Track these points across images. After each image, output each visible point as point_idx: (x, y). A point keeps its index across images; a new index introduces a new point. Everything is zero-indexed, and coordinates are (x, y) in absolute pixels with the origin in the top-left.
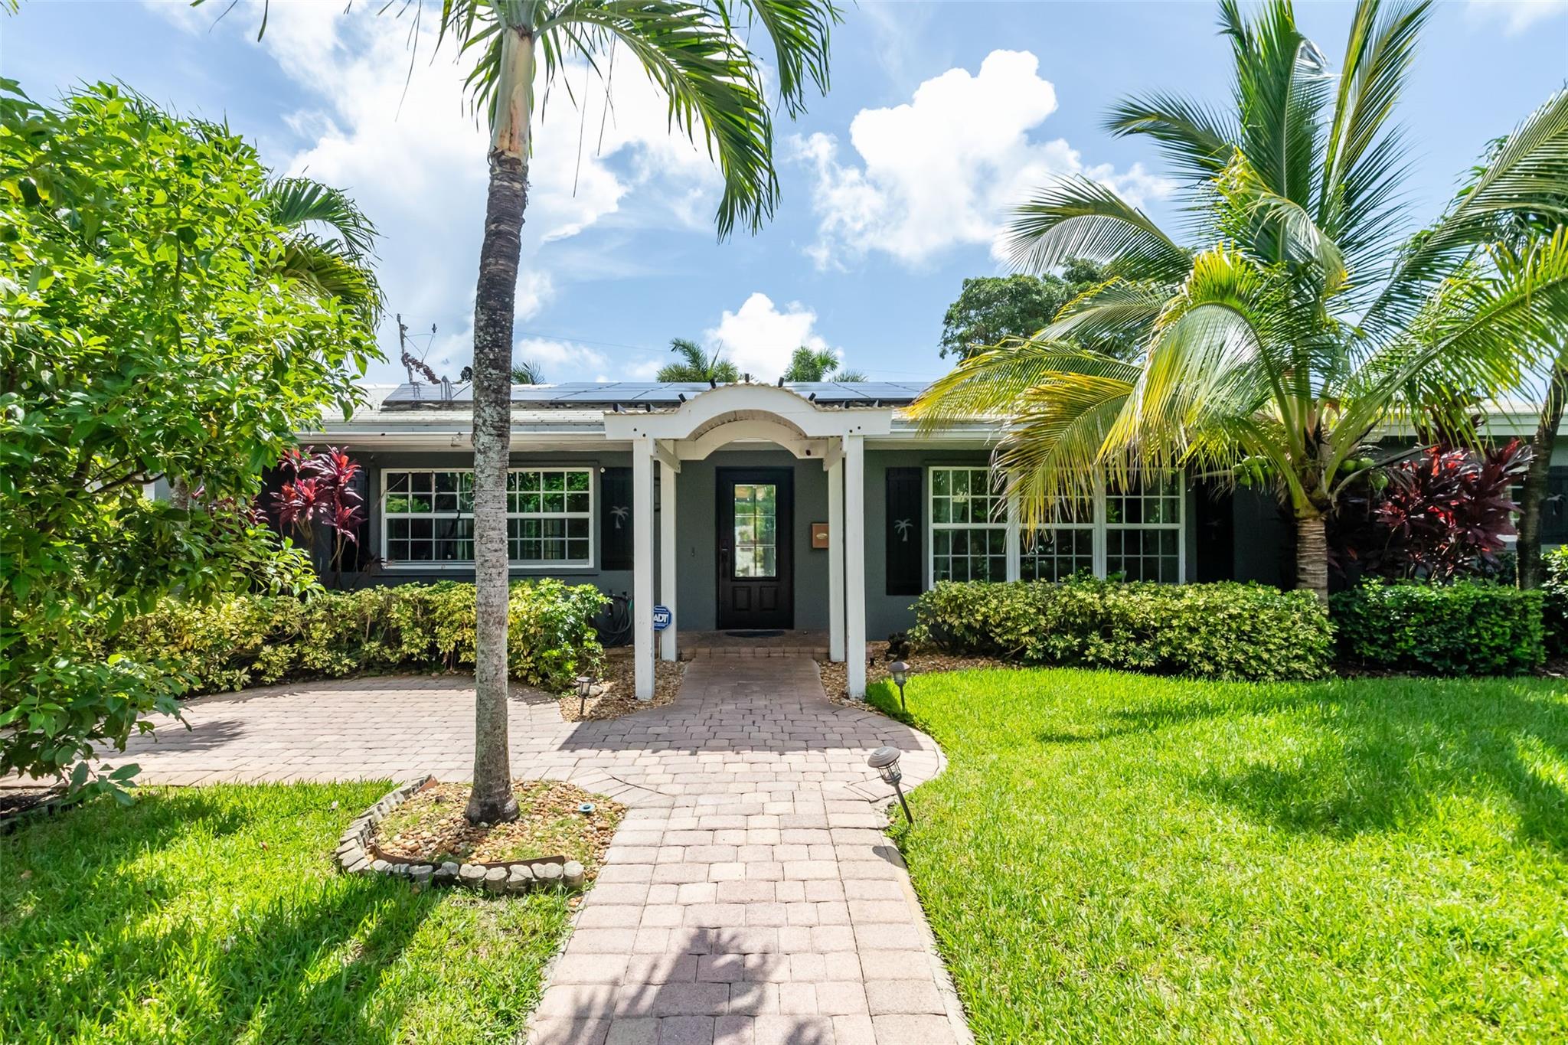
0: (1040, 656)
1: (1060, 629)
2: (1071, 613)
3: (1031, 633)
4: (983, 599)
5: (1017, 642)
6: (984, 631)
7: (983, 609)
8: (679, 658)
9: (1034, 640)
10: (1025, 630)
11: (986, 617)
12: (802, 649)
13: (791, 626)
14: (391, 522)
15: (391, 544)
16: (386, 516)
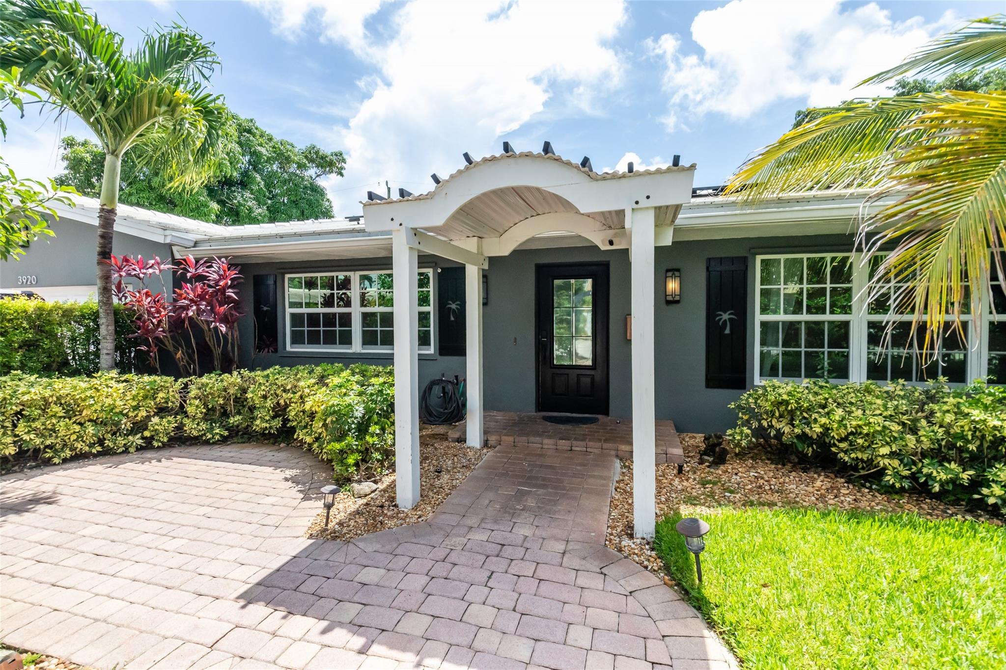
0: (906, 484)
1: (939, 455)
2: (957, 437)
3: (892, 455)
4: (824, 407)
5: (870, 462)
6: (823, 443)
7: (823, 420)
8: (486, 444)
9: (896, 463)
10: (885, 450)
11: (826, 429)
12: (605, 445)
13: (606, 413)
14: (293, 316)
15: (293, 333)
16: (289, 311)
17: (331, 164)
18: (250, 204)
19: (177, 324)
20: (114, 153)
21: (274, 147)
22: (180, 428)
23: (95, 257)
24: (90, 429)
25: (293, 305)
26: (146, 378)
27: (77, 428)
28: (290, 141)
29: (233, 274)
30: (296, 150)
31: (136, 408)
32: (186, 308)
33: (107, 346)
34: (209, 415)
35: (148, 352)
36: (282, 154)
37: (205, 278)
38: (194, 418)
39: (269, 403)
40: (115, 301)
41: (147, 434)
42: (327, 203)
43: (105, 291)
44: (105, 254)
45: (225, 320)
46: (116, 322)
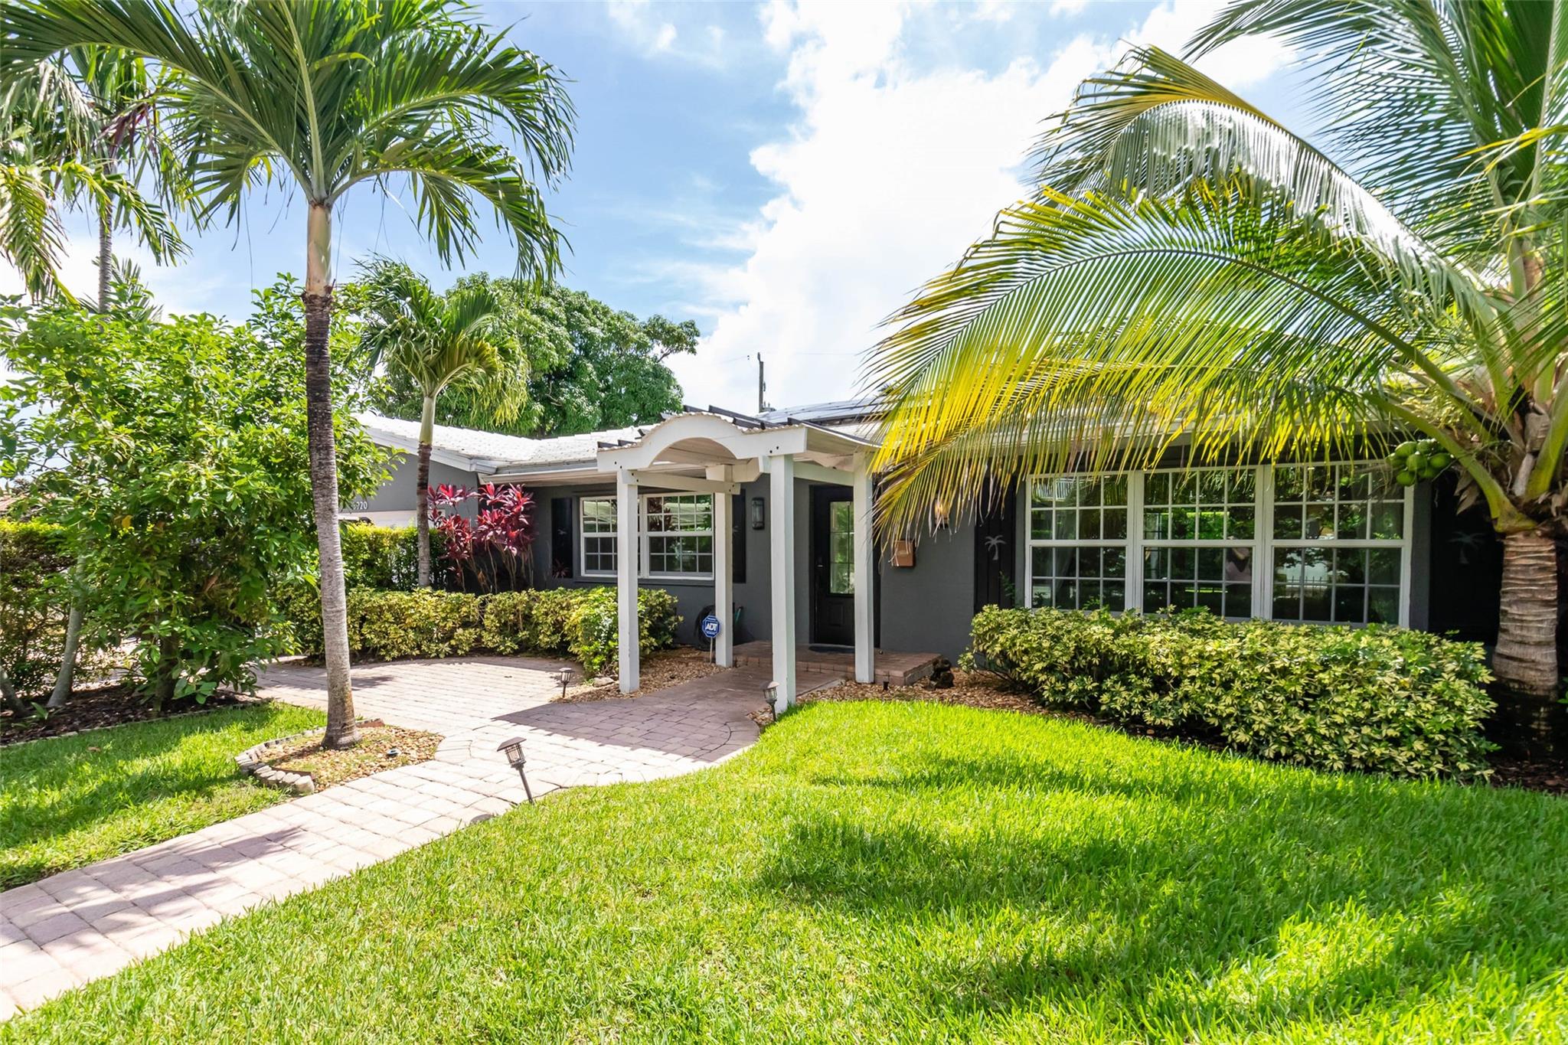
0: (1058, 699)
10: (1038, 666)
14: (588, 540)
15: (588, 558)
16: (584, 535)
17: (679, 339)
18: (579, 401)
19: (479, 547)
20: (430, 396)
21: (609, 324)
22: (479, 640)
23: (416, 488)
24: (411, 635)
25: (590, 528)
26: (453, 595)
27: (403, 633)
28: (630, 312)
29: (526, 500)
30: (637, 324)
31: (445, 619)
32: (485, 533)
33: (424, 566)
34: (501, 630)
35: (455, 572)
36: (619, 332)
37: (502, 504)
38: (490, 632)
39: (549, 620)
40: (431, 525)
41: (453, 642)
42: (675, 392)
43: (423, 518)
44: (423, 485)
45: (517, 543)
46: (431, 545)
